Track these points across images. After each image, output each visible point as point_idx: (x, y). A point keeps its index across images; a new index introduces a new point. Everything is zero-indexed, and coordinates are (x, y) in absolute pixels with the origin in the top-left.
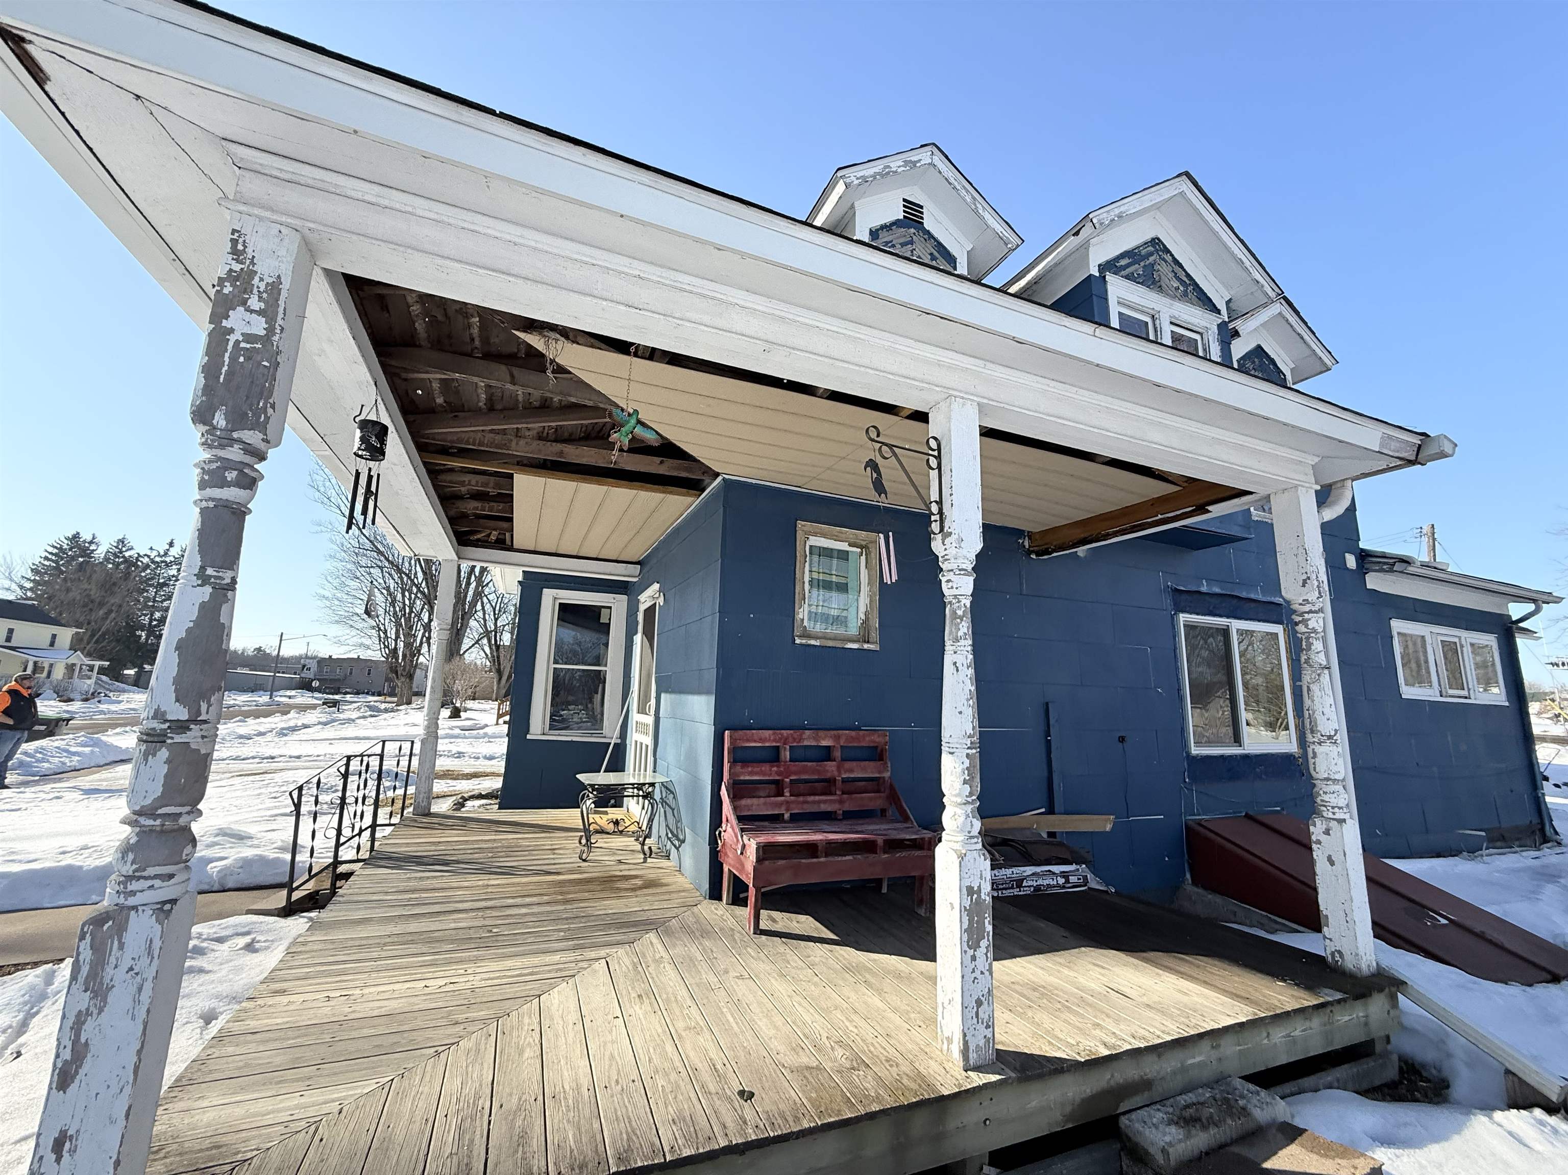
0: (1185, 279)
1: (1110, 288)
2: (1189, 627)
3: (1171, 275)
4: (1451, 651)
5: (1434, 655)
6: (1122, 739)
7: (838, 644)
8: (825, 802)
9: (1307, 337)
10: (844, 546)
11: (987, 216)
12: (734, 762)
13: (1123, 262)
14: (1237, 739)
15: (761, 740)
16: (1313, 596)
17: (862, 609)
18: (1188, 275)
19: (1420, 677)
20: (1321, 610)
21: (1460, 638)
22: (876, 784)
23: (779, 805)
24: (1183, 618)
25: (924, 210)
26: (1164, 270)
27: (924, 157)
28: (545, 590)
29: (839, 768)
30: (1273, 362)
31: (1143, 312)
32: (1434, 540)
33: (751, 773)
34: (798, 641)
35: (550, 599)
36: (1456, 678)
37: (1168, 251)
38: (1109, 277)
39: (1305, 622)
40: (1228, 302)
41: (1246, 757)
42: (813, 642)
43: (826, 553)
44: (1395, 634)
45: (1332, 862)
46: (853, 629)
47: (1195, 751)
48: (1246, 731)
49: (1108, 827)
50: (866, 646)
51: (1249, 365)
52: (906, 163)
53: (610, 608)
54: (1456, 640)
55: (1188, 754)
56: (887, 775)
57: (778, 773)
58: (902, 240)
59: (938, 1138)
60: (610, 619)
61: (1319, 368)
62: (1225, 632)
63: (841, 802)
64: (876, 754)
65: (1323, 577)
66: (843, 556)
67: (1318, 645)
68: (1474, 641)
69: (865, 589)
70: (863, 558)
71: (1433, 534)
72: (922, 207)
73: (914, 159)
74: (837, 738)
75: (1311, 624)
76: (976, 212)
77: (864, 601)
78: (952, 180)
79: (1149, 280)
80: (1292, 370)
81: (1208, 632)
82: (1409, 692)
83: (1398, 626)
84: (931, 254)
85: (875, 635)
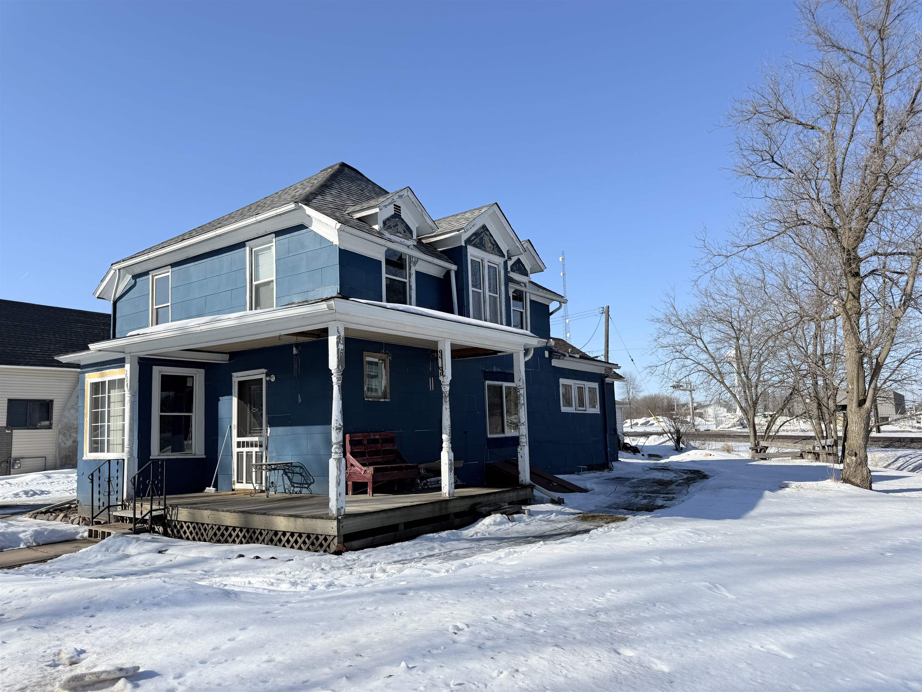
0: (493, 242)
1: (468, 250)
2: (489, 386)
3: (489, 241)
4: (580, 390)
5: (574, 394)
6: (465, 433)
7: (377, 400)
8: (378, 458)
9: (536, 257)
10: (376, 360)
11: (426, 218)
12: (351, 444)
13: (473, 238)
14: (503, 431)
15: (359, 437)
16: (521, 384)
17: (383, 385)
18: (494, 241)
19: (569, 403)
20: (523, 388)
21: (584, 385)
22: (391, 452)
23: (365, 460)
24: (487, 382)
25: (401, 212)
26: (486, 238)
27: (405, 193)
28: (154, 367)
29: (382, 446)
30: (523, 265)
31: (478, 258)
32: (609, 315)
33: (357, 449)
34: (366, 399)
35: (157, 372)
36: (581, 403)
37: (488, 230)
38: (468, 247)
39: (519, 391)
40: (508, 251)
41: (506, 438)
42: (370, 400)
43: (371, 363)
44: (561, 385)
45: (522, 457)
46: (380, 394)
47: (489, 436)
48: (506, 429)
49: (461, 465)
50: (386, 400)
51: (515, 268)
52: (399, 196)
53: (193, 377)
54: (583, 386)
55: (487, 437)
56: (395, 448)
57: (364, 449)
58: (394, 224)
59: (446, 508)
60: (193, 384)
61: (540, 270)
62: (501, 387)
63: (383, 458)
64: (391, 440)
65: (524, 378)
66: (376, 364)
67: (522, 398)
68: (589, 386)
69: (384, 377)
70: (383, 365)
71: (608, 312)
72: (400, 207)
73: (402, 194)
74: (380, 435)
75: (521, 392)
76: (422, 216)
77: (384, 383)
78: (415, 203)
79: (481, 246)
80: (530, 269)
81: (495, 386)
82: (564, 409)
83: (562, 381)
84: (404, 230)
85: (388, 396)
